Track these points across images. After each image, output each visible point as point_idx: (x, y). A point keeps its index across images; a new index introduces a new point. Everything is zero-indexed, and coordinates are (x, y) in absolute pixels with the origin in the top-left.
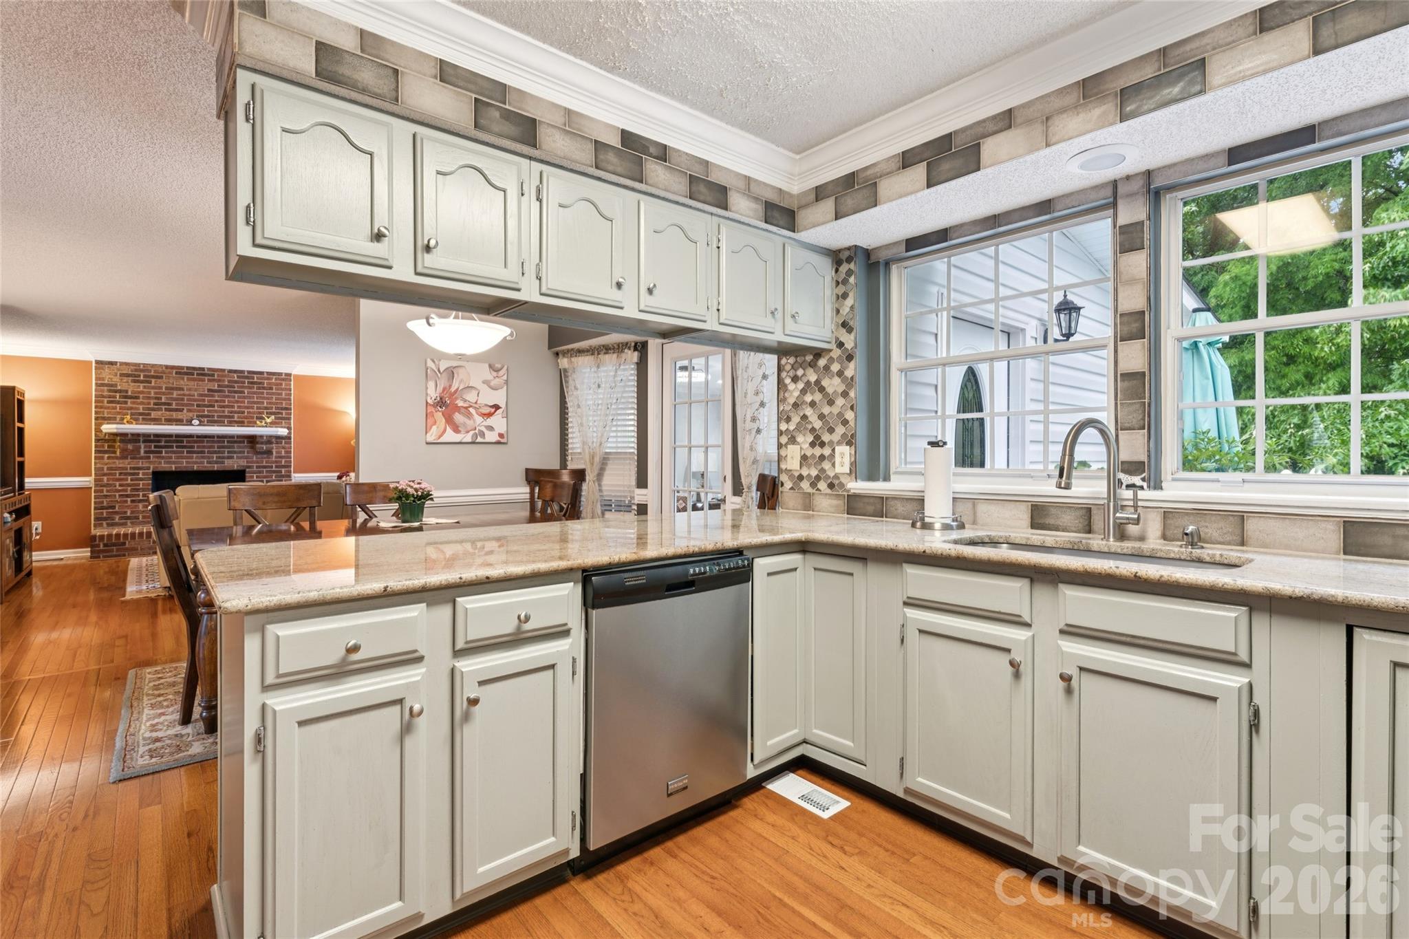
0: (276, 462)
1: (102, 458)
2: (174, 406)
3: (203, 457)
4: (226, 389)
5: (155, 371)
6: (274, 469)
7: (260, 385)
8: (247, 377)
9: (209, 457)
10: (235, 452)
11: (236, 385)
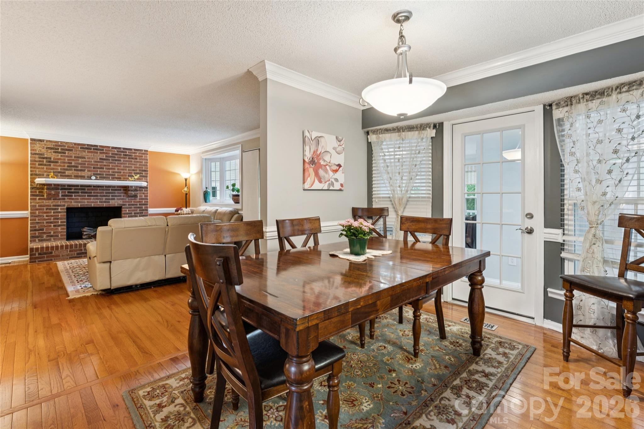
0: (139, 202)
1: (35, 199)
2: (79, 168)
3: (97, 199)
4: (110, 158)
6: (138, 206)
7: (130, 157)
9: (100, 199)
10: (116, 196)
11: (116, 156)
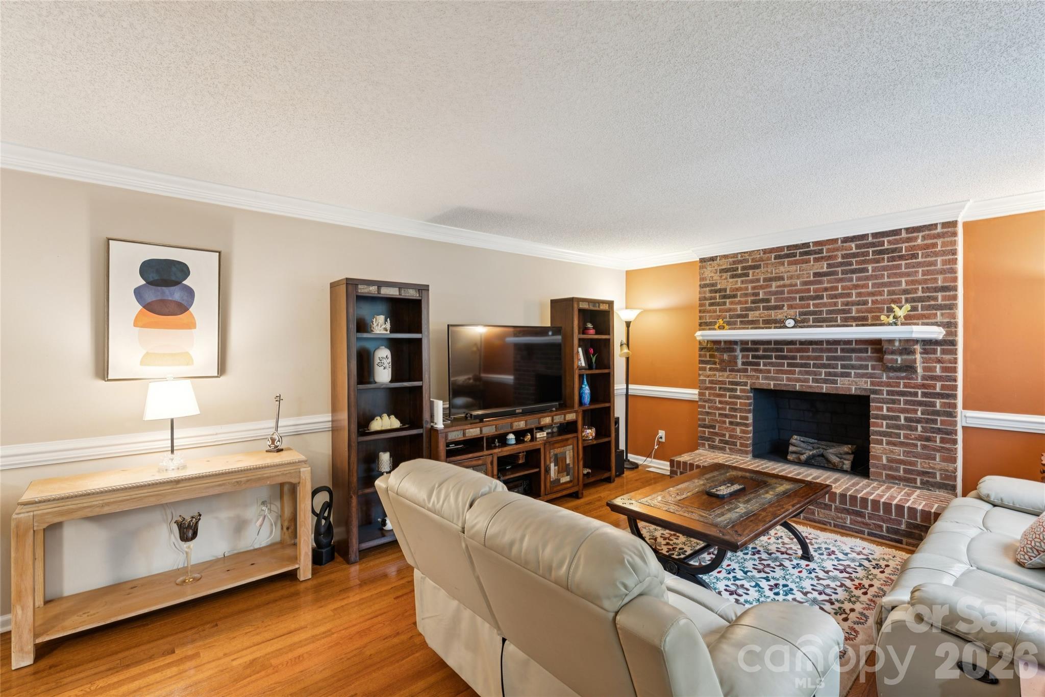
0: (924, 386)
1: (704, 369)
2: (773, 303)
3: (808, 373)
4: (839, 269)
5: (753, 260)
6: (920, 398)
7: (894, 254)
8: (873, 245)
9: (815, 374)
10: (853, 367)
11: (854, 260)
